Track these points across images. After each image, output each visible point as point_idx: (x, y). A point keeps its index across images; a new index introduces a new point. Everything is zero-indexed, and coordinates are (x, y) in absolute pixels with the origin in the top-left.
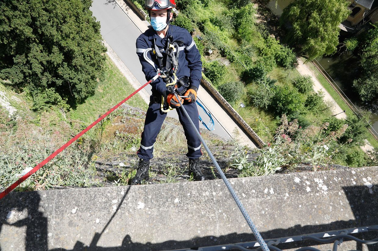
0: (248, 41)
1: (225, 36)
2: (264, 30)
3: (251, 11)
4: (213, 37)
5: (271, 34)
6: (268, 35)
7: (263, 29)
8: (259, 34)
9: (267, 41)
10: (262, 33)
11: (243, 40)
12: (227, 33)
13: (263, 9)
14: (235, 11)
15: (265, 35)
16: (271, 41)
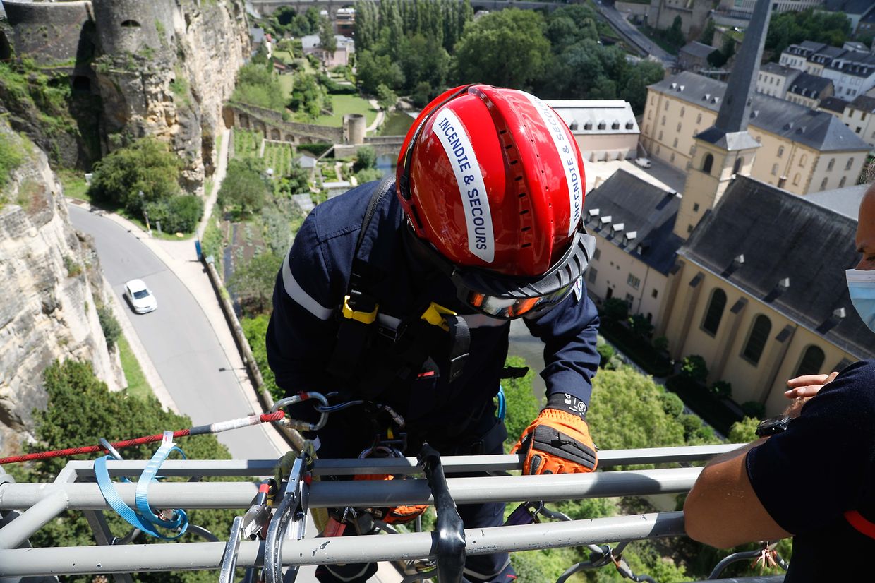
0: (611, 575)
1: (557, 568)
2: (644, 547)
3: (606, 507)
4: (528, 569)
5: (663, 556)
6: (655, 558)
7: (641, 545)
8: (635, 556)
9: (655, 571)
10: (641, 554)
11: (598, 574)
12: (560, 559)
13: (632, 504)
14: (571, 509)
15: (650, 558)
16: (665, 571)
